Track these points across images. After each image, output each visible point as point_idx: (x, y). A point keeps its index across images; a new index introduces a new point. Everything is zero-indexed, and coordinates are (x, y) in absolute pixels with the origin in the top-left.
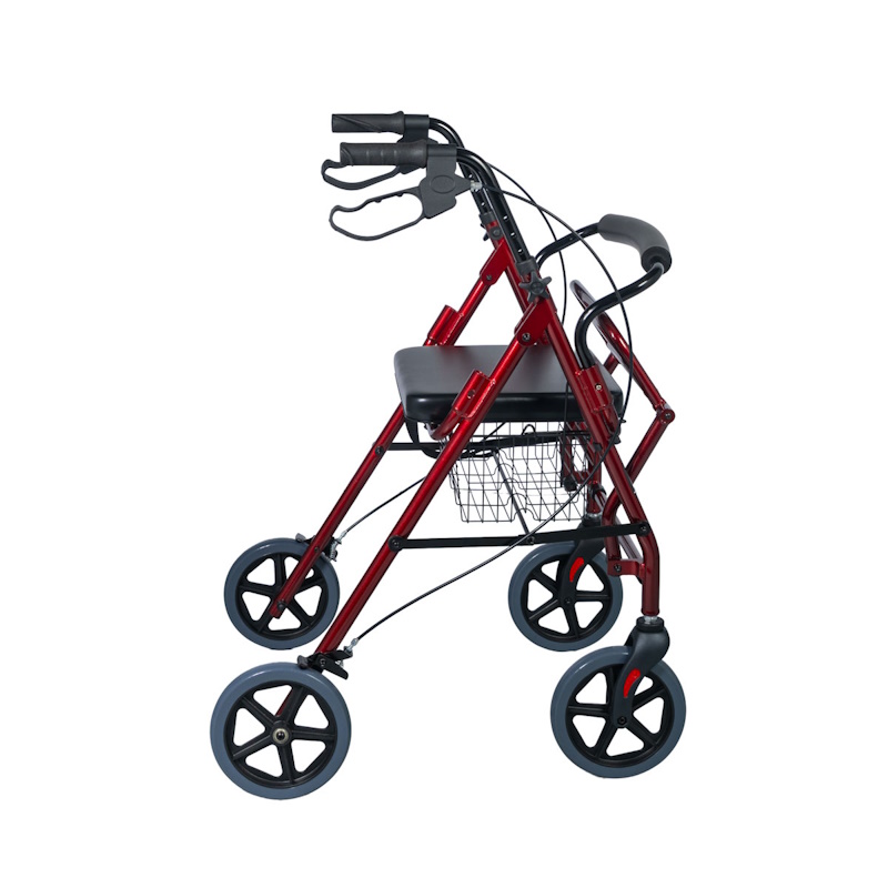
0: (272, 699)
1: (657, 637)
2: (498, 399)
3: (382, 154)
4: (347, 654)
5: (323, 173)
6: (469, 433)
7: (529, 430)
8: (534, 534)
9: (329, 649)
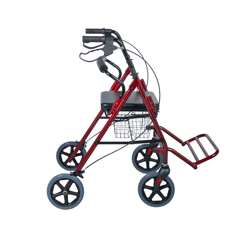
0: (64, 183)
1: (167, 170)
2: (124, 105)
3: (93, 39)
4: (83, 172)
5: (83, 44)
6: (116, 114)
7: (133, 114)
8: (133, 141)
9: (79, 170)
